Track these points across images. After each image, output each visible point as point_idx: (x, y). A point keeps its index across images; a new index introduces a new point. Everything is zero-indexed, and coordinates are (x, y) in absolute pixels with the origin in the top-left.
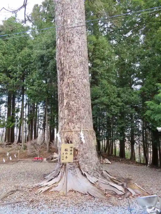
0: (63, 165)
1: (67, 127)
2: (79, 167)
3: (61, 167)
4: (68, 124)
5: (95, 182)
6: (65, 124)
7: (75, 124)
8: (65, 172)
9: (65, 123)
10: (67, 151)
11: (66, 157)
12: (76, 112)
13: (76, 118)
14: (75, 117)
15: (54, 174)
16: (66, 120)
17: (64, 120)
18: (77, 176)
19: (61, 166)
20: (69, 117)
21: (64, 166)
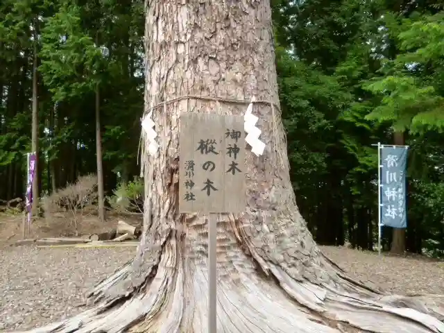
0: (169, 237)
1: (188, 74)
2: (241, 244)
3: (163, 246)
4: (195, 61)
5: (318, 304)
6: (180, 65)
7: (223, 65)
8: (180, 269)
9: (177, 61)
10: (212, 150)
11: (209, 185)
12: (227, 18)
13: (228, 44)
14: (221, 35)
15: (129, 278)
16: (181, 49)
17: (172, 50)
18: (237, 282)
19: (160, 242)
20: (199, 35)
21: (173, 242)
